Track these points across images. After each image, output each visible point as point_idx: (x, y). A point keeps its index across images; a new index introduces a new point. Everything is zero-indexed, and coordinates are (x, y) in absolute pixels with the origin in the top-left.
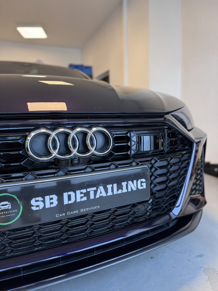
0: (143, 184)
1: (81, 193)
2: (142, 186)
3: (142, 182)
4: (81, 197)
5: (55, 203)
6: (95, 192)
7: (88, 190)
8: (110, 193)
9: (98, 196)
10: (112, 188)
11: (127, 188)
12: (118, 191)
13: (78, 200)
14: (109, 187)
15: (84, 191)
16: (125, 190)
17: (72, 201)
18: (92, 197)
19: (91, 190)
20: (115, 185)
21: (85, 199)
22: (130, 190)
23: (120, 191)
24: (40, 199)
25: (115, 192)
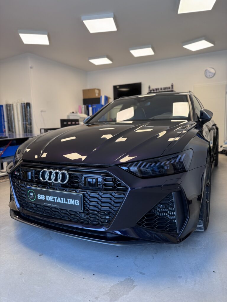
0: (77, 203)
1: (52, 198)
2: (77, 204)
3: (77, 202)
4: (52, 200)
5: (44, 199)
6: (57, 199)
7: (55, 197)
8: (62, 202)
9: (58, 201)
10: (63, 200)
11: (70, 202)
12: (66, 202)
13: (51, 200)
14: (62, 199)
15: (53, 197)
16: (69, 203)
17: (49, 200)
18: (56, 201)
19: (56, 198)
20: (65, 199)
21: (53, 201)
22: (71, 204)
23: (67, 203)
24: (40, 195)
25: (65, 202)
